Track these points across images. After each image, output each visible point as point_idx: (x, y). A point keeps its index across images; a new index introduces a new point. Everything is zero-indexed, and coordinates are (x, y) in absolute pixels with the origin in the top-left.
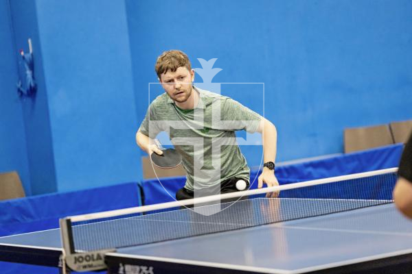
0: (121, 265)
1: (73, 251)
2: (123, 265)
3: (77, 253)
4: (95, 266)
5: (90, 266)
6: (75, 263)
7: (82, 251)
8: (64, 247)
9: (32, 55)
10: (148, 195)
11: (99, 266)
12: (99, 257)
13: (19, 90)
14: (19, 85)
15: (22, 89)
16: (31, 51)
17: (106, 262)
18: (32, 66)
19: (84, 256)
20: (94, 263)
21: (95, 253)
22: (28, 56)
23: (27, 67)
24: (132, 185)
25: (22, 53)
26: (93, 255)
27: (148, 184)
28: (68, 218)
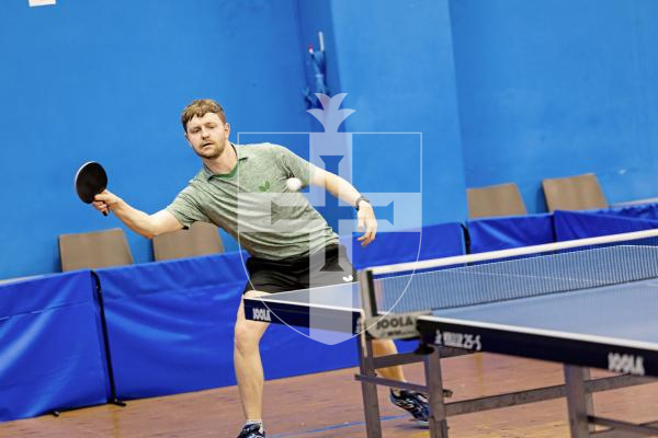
0: (438, 332)
1: (374, 313)
2: (441, 332)
3: (381, 315)
4: (404, 333)
5: (398, 333)
6: (378, 328)
7: (387, 313)
8: (363, 308)
9: (324, 53)
10: (474, 239)
11: (410, 332)
12: (409, 322)
13: (306, 100)
14: (306, 93)
15: (310, 98)
16: (322, 48)
17: (418, 328)
18: (323, 69)
19: (389, 320)
20: (403, 329)
21: (404, 316)
22: (318, 55)
23: (317, 69)
24: (452, 226)
25: (311, 51)
26: (401, 319)
27: (475, 224)
28: (369, 269)
